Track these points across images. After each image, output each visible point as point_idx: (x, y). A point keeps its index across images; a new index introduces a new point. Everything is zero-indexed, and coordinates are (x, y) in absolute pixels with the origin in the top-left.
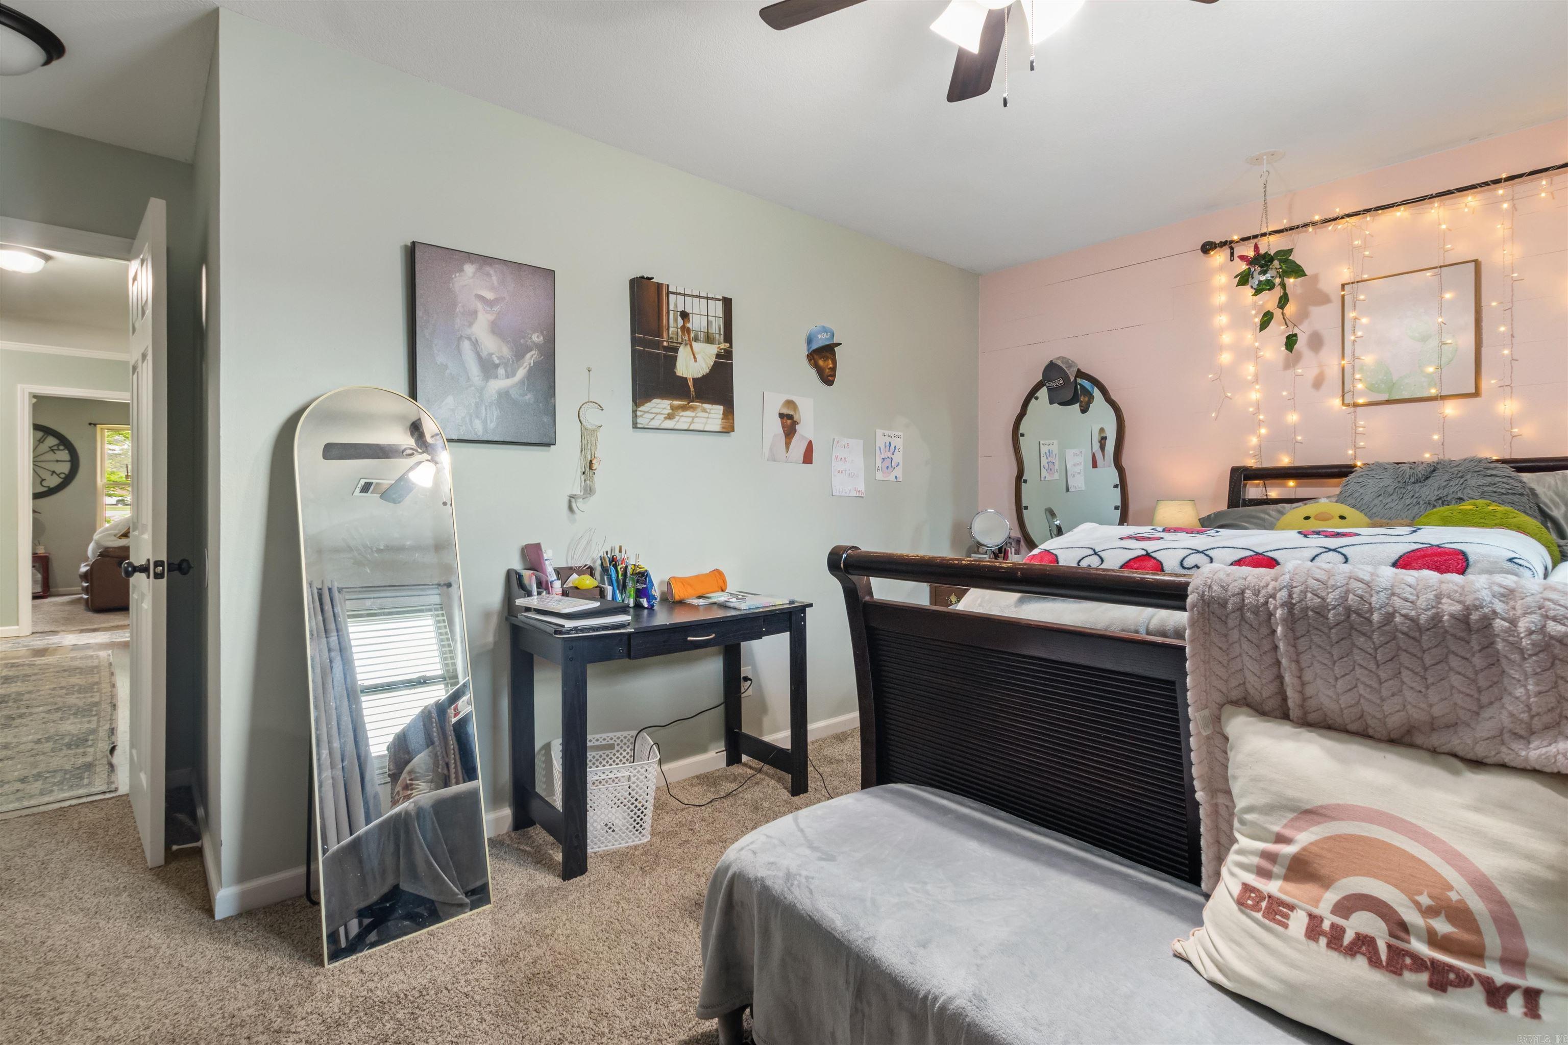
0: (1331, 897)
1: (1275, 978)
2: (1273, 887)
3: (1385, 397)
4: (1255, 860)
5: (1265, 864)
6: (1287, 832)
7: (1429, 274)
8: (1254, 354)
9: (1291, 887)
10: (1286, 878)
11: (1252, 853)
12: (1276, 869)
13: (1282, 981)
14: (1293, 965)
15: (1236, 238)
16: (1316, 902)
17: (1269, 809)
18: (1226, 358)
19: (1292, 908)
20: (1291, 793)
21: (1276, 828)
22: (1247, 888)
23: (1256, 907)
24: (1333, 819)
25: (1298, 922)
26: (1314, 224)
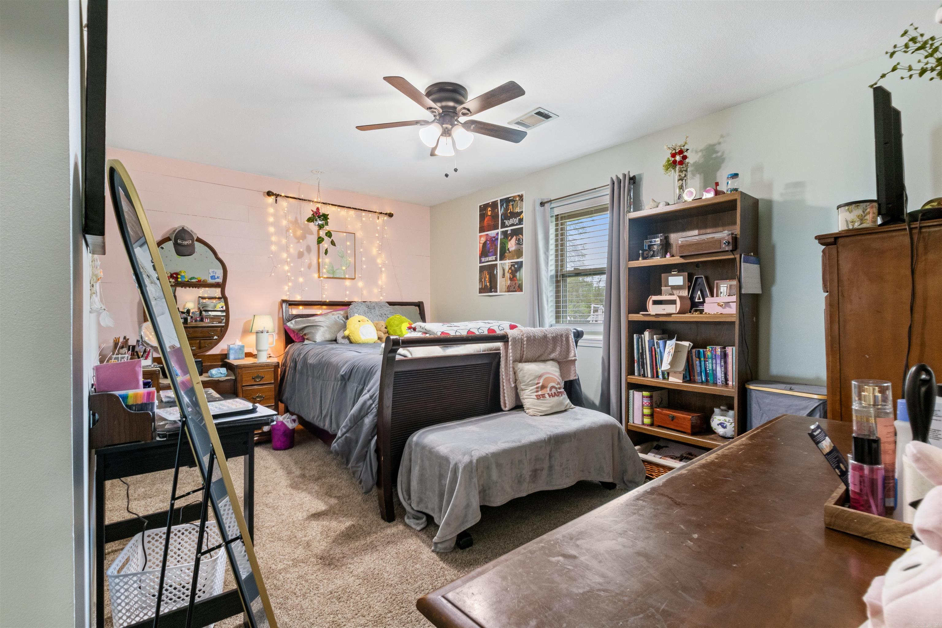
0: (548, 389)
1: (549, 407)
2: (540, 393)
3: (332, 276)
4: (535, 390)
5: (537, 390)
6: (538, 382)
7: (345, 234)
8: (286, 248)
9: (542, 391)
10: (541, 390)
11: (534, 389)
12: (539, 389)
13: (550, 407)
14: (550, 403)
15: (283, 195)
16: (547, 391)
17: (534, 379)
18: (273, 248)
19: (544, 394)
20: (537, 374)
21: (536, 382)
22: (536, 396)
23: (540, 398)
24: (542, 376)
25: (547, 396)
26: (313, 201)
